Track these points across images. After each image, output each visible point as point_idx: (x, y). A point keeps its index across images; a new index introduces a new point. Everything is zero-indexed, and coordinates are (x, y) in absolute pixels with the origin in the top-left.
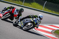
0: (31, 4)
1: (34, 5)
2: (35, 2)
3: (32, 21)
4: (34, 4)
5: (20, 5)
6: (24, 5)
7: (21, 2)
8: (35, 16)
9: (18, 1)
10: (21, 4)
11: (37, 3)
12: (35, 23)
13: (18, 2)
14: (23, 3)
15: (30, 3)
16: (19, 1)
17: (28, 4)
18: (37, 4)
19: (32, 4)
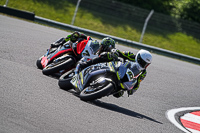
0: (168, 39)
1: (177, 41)
2: (182, 32)
4: (179, 38)
5: (130, 41)
6: (146, 42)
7: (134, 32)
8: (126, 54)
9: (125, 29)
10: (135, 39)
11: (188, 35)
12: (119, 76)
13: (124, 32)
14: (142, 36)
15: (164, 36)
16: (129, 29)
17: (159, 38)
18: (191, 37)
19: (171, 37)
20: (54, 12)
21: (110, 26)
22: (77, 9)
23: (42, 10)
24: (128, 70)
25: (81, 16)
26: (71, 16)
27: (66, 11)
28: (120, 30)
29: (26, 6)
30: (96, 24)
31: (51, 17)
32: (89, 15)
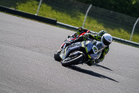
3: (83, 46)
7: (126, 33)
9: (120, 31)
12: (87, 50)
16: (123, 31)
20: (70, 19)
21: (109, 29)
22: (86, 17)
23: (62, 17)
24: (94, 46)
25: (89, 22)
26: (82, 22)
27: (79, 18)
28: (116, 31)
29: (51, 15)
30: (99, 27)
31: (68, 22)
32: (95, 21)
